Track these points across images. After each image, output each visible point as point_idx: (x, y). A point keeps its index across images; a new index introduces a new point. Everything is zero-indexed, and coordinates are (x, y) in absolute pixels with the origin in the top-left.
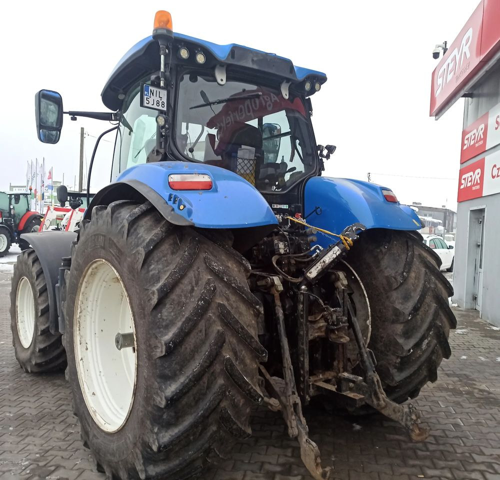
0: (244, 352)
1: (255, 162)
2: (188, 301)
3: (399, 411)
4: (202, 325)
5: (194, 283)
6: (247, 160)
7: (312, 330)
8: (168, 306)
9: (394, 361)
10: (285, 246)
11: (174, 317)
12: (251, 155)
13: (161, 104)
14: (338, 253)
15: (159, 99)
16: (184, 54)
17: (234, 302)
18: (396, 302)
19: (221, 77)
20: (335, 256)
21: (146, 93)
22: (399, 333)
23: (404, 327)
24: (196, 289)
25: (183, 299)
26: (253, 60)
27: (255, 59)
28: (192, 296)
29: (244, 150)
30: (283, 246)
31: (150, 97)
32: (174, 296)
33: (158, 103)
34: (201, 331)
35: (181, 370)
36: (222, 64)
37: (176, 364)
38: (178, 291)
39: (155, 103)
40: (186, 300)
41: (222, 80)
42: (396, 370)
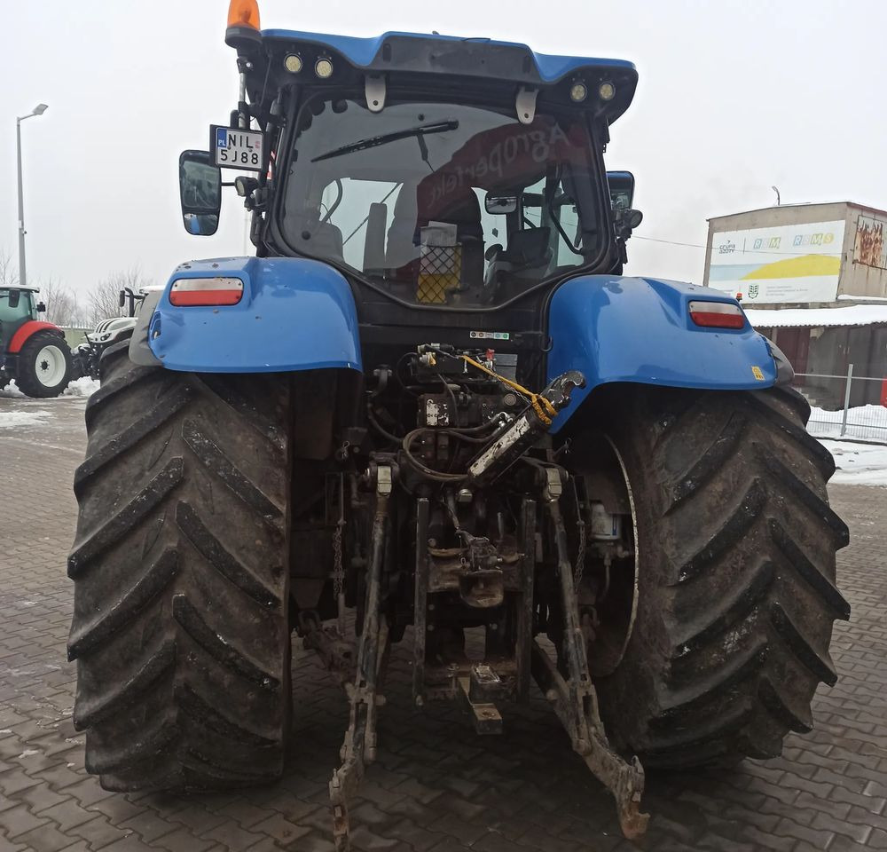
0: (224, 593)
1: (460, 251)
2: (126, 493)
3: (612, 769)
4: (142, 536)
5: (147, 465)
6: (441, 248)
7: (439, 575)
8: (93, 498)
9: (662, 665)
10: (441, 411)
11: (97, 517)
12: (449, 239)
13: (250, 158)
14: (524, 429)
15: (247, 150)
16: (293, 64)
17: (220, 502)
18: (668, 541)
19: (375, 98)
20: (517, 436)
21: (220, 141)
22: (668, 608)
23: (678, 595)
24: (147, 473)
25: (119, 490)
26: (433, 58)
27: (439, 54)
28: (136, 486)
29: (433, 230)
30: (437, 410)
31: (229, 149)
32: (105, 484)
33: (245, 156)
34: (137, 546)
35: (96, 605)
36: (375, 75)
37: (89, 594)
38: (115, 475)
39: (239, 157)
40: (124, 490)
41: (376, 103)
42: (665, 685)
